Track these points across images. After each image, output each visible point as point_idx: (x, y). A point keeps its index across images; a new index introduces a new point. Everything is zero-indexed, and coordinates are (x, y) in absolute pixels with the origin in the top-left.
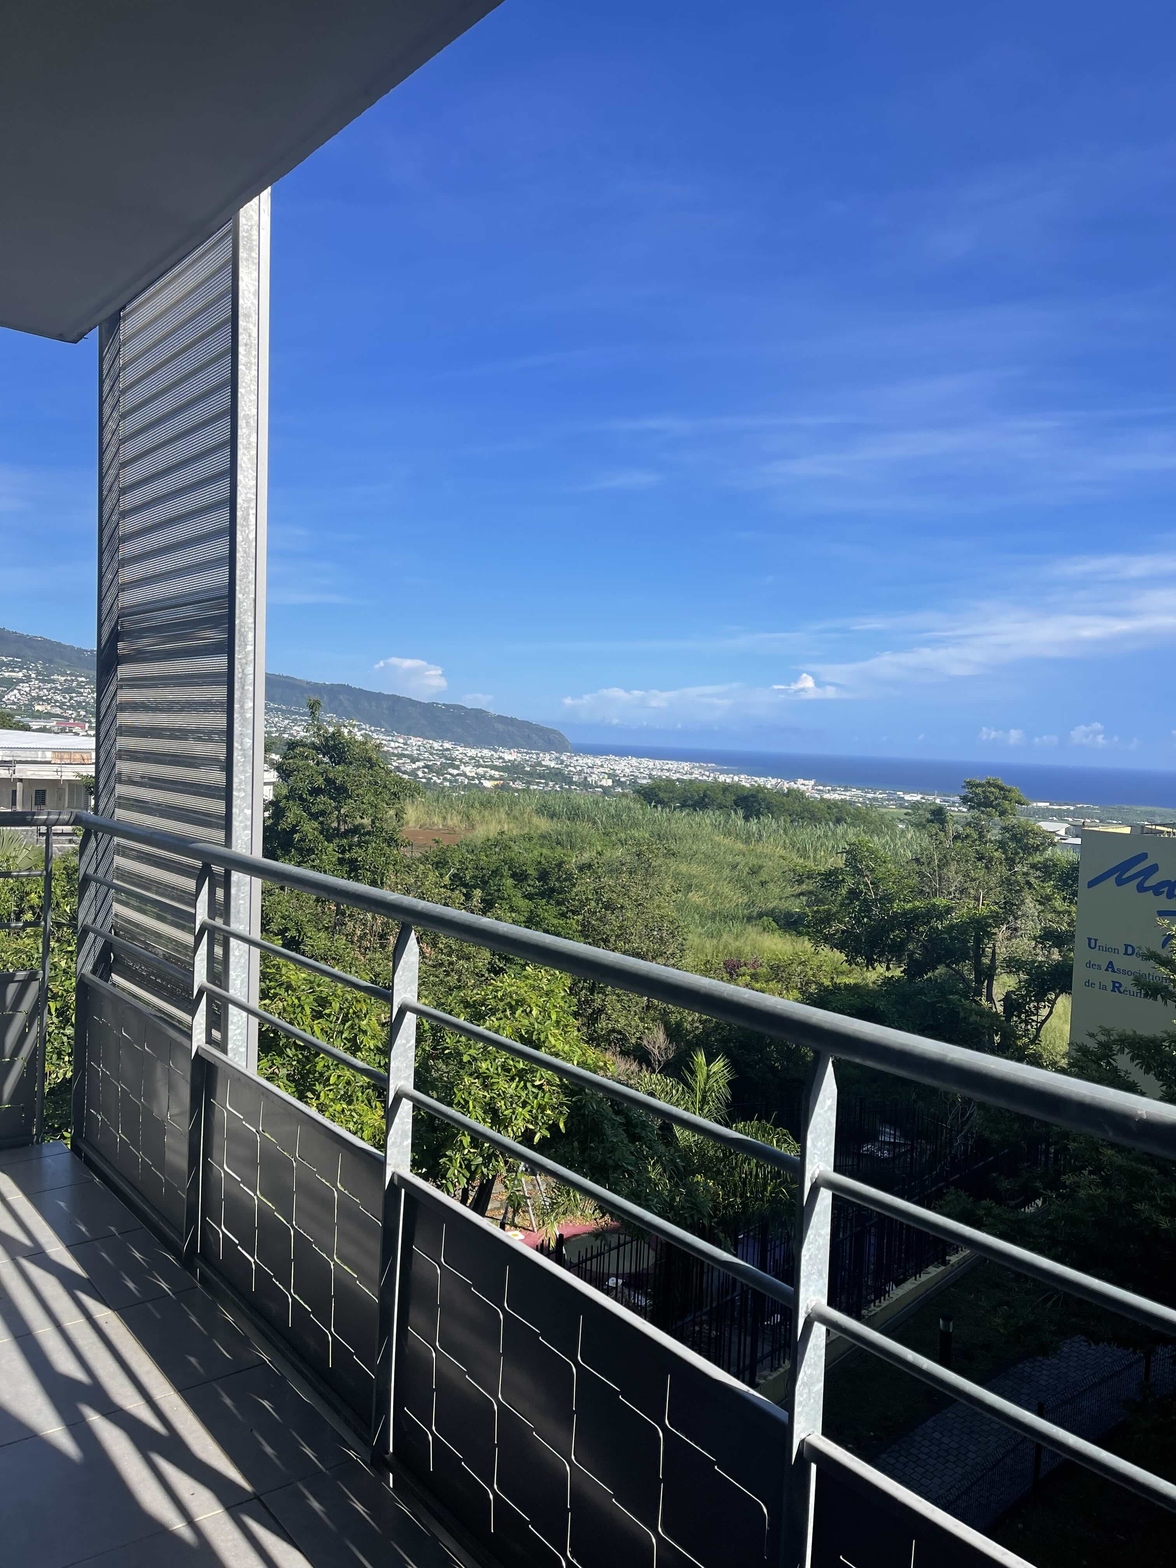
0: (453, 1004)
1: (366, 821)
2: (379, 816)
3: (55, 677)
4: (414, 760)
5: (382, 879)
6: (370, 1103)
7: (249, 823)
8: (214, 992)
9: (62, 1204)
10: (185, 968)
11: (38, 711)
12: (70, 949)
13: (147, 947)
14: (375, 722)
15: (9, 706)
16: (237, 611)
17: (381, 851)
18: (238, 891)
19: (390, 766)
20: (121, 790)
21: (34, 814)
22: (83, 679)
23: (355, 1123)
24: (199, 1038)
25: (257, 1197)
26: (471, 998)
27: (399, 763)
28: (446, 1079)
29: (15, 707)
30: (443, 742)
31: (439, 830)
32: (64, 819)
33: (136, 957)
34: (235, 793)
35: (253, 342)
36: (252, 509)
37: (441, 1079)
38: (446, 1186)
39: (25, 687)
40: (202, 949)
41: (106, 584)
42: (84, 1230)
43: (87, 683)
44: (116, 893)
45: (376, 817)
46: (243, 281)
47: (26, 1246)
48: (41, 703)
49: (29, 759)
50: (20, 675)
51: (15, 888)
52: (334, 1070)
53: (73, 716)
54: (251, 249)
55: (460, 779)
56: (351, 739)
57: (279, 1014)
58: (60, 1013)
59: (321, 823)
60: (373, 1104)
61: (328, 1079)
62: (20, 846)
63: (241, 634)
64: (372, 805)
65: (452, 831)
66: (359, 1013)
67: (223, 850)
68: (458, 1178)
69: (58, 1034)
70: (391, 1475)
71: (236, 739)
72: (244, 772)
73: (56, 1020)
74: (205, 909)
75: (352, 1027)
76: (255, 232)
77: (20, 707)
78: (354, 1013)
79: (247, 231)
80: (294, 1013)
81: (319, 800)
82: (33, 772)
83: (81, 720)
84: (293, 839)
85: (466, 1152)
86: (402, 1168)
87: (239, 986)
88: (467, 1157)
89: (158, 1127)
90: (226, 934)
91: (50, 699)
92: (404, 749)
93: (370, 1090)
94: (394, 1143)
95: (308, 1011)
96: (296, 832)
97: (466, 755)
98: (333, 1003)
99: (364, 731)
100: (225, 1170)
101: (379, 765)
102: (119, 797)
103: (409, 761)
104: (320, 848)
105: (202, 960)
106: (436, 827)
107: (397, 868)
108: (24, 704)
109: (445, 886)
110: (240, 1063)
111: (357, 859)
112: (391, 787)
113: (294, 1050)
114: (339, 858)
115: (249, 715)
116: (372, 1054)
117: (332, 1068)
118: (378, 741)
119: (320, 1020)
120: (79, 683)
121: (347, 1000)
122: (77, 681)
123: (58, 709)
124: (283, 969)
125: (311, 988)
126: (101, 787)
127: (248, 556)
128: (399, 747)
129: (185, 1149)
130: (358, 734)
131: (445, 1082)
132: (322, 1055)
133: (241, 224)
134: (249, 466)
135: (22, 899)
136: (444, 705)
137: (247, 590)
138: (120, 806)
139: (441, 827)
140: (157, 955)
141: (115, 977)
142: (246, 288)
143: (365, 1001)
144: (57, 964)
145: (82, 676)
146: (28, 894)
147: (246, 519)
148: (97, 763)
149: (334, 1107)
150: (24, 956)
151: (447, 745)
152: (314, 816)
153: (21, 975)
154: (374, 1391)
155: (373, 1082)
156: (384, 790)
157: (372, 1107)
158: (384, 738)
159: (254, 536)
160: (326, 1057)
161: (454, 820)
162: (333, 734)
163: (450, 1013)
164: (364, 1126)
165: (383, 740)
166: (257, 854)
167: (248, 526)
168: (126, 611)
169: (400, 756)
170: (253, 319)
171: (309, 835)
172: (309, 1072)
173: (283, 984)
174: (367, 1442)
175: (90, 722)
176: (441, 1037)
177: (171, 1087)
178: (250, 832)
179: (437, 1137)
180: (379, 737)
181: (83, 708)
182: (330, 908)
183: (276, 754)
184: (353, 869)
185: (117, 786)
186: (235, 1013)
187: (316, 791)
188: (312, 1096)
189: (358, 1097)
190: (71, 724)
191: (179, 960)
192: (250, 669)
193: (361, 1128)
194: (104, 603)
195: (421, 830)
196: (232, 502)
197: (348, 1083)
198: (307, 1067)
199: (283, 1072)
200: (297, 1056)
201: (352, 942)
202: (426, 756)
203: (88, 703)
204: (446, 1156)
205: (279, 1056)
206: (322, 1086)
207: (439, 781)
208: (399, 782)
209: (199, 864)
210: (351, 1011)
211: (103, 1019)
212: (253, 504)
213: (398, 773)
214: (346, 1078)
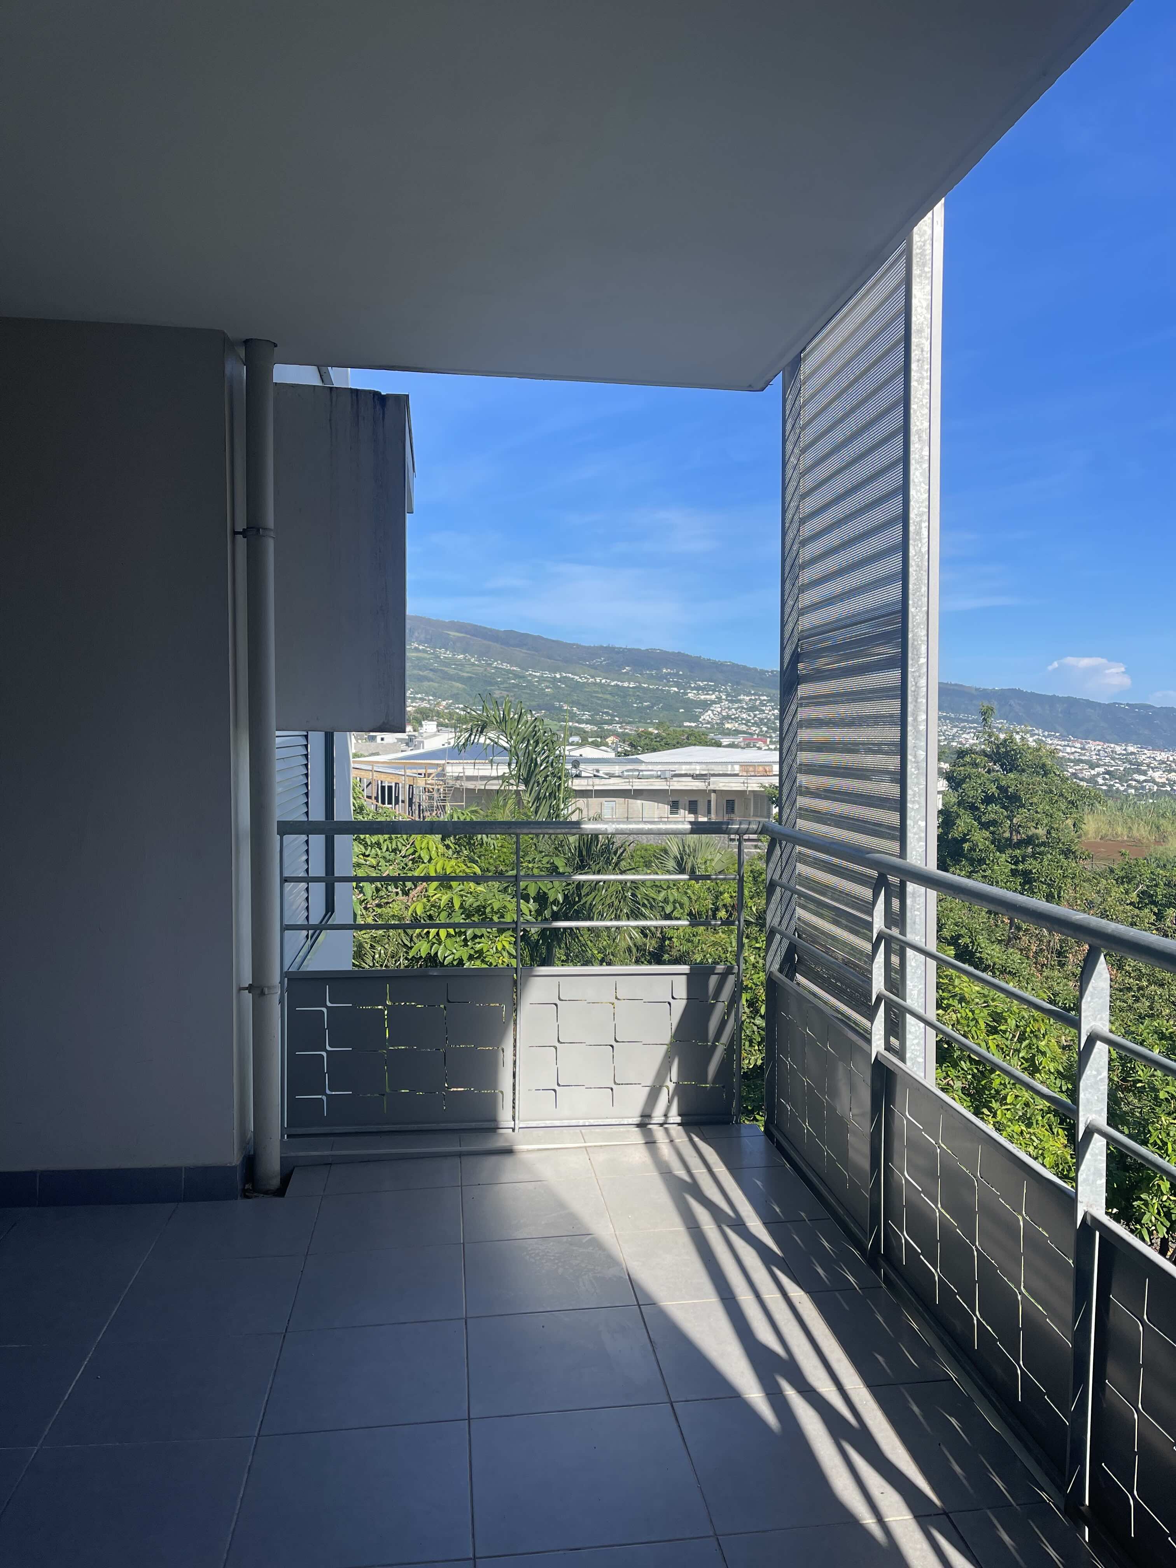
0: (1145, 1034)
1: (1041, 832)
2: (1056, 826)
3: (742, 697)
4: (1092, 766)
5: (1059, 893)
6: (1051, 1129)
7: (923, 835)
8: (892, 1000)
9: (759, 1183)
10: (863, 974)
11: (728, 728)
12: (758, 945)
13: (828, 951)
14: (1048, 726)
15: (705, 726)
16: (910, 625)
17: (1057, 863)
18: (914, 901)
19: (1065, 773)
20: (802, 801)
21: (728, 824)
22: (765, 698)
23: (1035, 1148)
24: (878, 1044)
25: (938, 1210)
26: (1167, 1030)
27: (1076, 770)
28: (1138, 1114)
29: (709, 726)
30: (1126, 745)
31: (1123, 842)
32: (753, 828)
33: (818, 960)
34: (909, 805)
35: (925, 356)
36: (924, 522)
37: (1133, 1114)
38: (1141, 1231)
39: (717, 708)
40: (880, 957)
41: (788, 610)
42: (778, 1210)
43: (768, 701)
44: (799, 898)
45: (1052, 828)
46: (915, 298)
47: (729, 1216)
48: (730, 721)
49: (721, 772)
50: (713, 697)
51: (712, 888)
52: (1011, 1089)
53: (757, 732)
54: (924, 265)
55: (1148, 785)
56: (1023, 745)
57: (953, 1025)
58: (751, 1004)
59: (993, 833)
60: (1055, 1131)
61: (1005, 1098)
62: (715, 850)
63: (914, 648)
64: (1047, 815)
65: (1137, 843)
66: (1037, 1033)
67: (898, 861)
68: (1155, 1225)
69: (749, 1023)
70: (1087, 1529)
71: (909, 751)
72: (918, 784)
73: (747, 1010)
74: (881, 918)
75: (1030, 1046)
76: (928, 247)
77: (713, 726)
78: (1032, 1032)
79: (921, 248)
80: (968, 1026)
81: (990, 809)
82: (724, 784)
83: (763, 736)
84: (962, 849)
85: (1165, 1198)
86: (1095, 1209)
87: (916, 997)
88: (1167, 1204)
89: (841, 1126)
90: (903, 945)
91: (737, 718)
92: (1081, 754)
93: (1051, 1116)
94: (1085, 1180)
95: (982, 1025)
96: (966, 841)
97: (1155, 759)
98: (1009, 1020)
99: (1037, 737)
100: (905, 1177)
101: (1054, 773)
102: (800, 809)
103: (1087, 767)
104: (991, 859)
105: (879, 968)
106: (1119, 839)
107: (1077, 882)
108: (717, 723)
109: (1131, 904)
110: (918, 1073)
111: (1031, 871)
112: (1068, 796)
113: (968, 1064)
114: (1012, 870)
115: (922, 727)
116: (1052, 1077)
117: (1008, 1086)
118: (1053, 747)
119: (995, 1036)
120: (762, 701)
121: (1023, 1017)
122: (760, 700)
123: (744, 726)
124: (956, 980)
125: (985, 1002)
126: (784, 798)
127: (921, 569)
128: (1076, 752)
129: (867, 1149)
130: (1031, 739)
131: (1138, 1118)
132: (998, 1073)
133: (914, 242)
134: (921, 480)
135: (717, 898)
136: (1128, 705)
137: (920, 603)
138: (801, 817)
139: (1125, 838)
140: (837, 959)
141: (799, 977)
142: (919, 304)
143: (1043, 1020)
144: (747, 958)
145: (763, 695)
146: (722, 893)
147: (919, 533)
148: (780, 775)
149: (1012, 1127)
150: (720, 949)
151: (1131, 749)
152: (985, 826)
153: (720, 968)
154: (1069, 1440)
155: (1053, 1107)
156: (1061, 798)
157: (1054, 1134)
158: (1060, 743)
159: (927, 549)
160: (1002, 1074)
161: (1142, 831)
162: (1005, 740)
163: (1142, 1044)
164: (1045, 1152)
165: (1058, 745)
166: (931, 866)
167: (920, 540)
168: (805, 634)
169: (1078, 762)
170: (926, 334)
171: (979, 844)
172: (984, 1087)
173: (955, 995)
174: (1061, 1488)
175: (771, 737)
176: (1131, 1069)
177: (852, 1088)
178: (924, 844)
179: (1130, 1177)
180: (1052, 743)
181: (765, 724)
182: (1004, 921)
183: (945, 762)
184: (1027, 881)
185: (798, 798)
186: (913, 1022)
187: (988, 800)
188: (989, 1113)
189: (1037, 1121)
190: (755, 739)
191: (857, 966)
192: (923, 682)
193: (1042, 1154)
194: (786, 627)
195: (1102, 841)
196: (905, 518)
197: (1027, 1104)
198: (983, 1083)
199: (958, 1085)
200: (972, 1070)
201: (1028, 958)
202: (1107, 761)
203: (769, 720)
204: (1141, 1199)
205: (953, 1068)
206: (998, 1104)
207: (1122, 789)
208: (1076, 790)
209: (875, 874)
210: (1028, 1029)
211: (790, 1015)
212: (925, 517)
213: (1075, 780)
214: (1024, 1099)
